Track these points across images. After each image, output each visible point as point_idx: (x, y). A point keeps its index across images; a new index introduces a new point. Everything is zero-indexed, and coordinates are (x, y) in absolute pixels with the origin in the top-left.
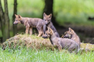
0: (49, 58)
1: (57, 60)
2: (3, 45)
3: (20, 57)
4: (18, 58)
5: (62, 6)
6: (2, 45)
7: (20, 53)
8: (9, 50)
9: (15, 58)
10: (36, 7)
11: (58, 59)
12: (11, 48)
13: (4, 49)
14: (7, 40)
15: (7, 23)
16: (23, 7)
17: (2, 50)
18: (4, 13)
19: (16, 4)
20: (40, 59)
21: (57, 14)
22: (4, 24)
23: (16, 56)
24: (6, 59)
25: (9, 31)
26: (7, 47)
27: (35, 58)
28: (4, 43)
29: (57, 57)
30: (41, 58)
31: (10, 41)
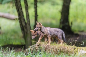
2: (26, 52)
5: (76, 17)
8: (31, 55)
10: (54, 18)
12: (33, 54)
13: (27, 55)
14: (29, 47)
16: (43, 18)
18: (26, 24)
19: (36, 16)
21: (72, 23)
22: (27, 33)
26: (30, 53)
28: (27, 50)
31: (32, 47)
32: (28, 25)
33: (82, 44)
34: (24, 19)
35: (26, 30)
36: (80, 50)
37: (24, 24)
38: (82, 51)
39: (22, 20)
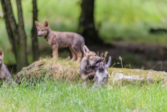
0: (90, 95)
1: (103, 97)
2: (18, 77)
3: (45, 95)
4: (41, 96)
5: (107, 13)
6: (15, 76)
7: (45, 89)
8: (27, 84)
9: (37, 96)
10: (68, 16)
11: (105, 97)
12: (30, 81)
13: (20, 84)
14: (24, 68)
15: (22, 41)
17: (17, 84)
18: (17, 26)
19: (35, 12)
20: (76, 98)
21: (100, 25)
22: (19, 43)
23: (38, 94)
24: (22, 99)
25: (26, 54)
26: (24, 80)
27: (69, 95)
28: (19, 74)
29: (102, 94)
30: (77, 95)
31: (28, 69)
32: (20, 29)
33: (118, 63)
34: (13, 18)
35: (16, 37)
36: (116, 73)
37: (13, 27)
38: (119, 76)
39: (10, 20)
